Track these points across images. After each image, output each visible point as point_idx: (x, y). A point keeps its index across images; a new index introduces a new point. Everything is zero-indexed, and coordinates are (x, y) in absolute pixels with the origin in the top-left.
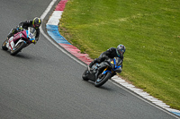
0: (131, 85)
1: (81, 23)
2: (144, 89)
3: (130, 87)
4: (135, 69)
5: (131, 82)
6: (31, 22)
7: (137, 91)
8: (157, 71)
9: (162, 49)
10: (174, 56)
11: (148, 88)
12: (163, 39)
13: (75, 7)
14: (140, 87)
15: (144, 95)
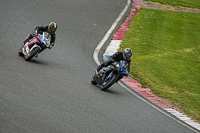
1: (142, 53)
13: (135, 36)
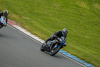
0: (29, 33)
2: (36, 35)
3: (29, 34)
4: (31, 24)
5: (29, 31)
6: (2, 13)
7: (32, 36)
8: (43, 25)
9: (46, 13)
10: (53, 16)
11: (39, 34)
12: (47, 7)
14: (34, 34)
15: (36, 38)
